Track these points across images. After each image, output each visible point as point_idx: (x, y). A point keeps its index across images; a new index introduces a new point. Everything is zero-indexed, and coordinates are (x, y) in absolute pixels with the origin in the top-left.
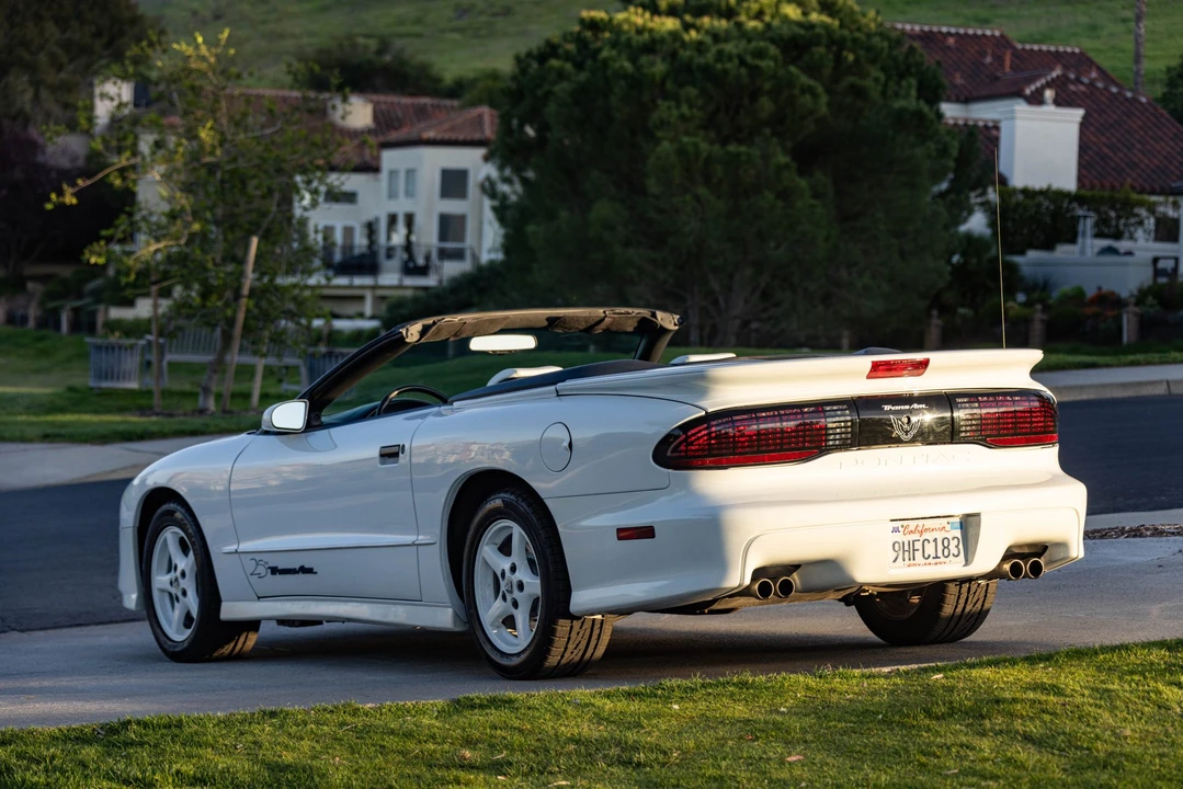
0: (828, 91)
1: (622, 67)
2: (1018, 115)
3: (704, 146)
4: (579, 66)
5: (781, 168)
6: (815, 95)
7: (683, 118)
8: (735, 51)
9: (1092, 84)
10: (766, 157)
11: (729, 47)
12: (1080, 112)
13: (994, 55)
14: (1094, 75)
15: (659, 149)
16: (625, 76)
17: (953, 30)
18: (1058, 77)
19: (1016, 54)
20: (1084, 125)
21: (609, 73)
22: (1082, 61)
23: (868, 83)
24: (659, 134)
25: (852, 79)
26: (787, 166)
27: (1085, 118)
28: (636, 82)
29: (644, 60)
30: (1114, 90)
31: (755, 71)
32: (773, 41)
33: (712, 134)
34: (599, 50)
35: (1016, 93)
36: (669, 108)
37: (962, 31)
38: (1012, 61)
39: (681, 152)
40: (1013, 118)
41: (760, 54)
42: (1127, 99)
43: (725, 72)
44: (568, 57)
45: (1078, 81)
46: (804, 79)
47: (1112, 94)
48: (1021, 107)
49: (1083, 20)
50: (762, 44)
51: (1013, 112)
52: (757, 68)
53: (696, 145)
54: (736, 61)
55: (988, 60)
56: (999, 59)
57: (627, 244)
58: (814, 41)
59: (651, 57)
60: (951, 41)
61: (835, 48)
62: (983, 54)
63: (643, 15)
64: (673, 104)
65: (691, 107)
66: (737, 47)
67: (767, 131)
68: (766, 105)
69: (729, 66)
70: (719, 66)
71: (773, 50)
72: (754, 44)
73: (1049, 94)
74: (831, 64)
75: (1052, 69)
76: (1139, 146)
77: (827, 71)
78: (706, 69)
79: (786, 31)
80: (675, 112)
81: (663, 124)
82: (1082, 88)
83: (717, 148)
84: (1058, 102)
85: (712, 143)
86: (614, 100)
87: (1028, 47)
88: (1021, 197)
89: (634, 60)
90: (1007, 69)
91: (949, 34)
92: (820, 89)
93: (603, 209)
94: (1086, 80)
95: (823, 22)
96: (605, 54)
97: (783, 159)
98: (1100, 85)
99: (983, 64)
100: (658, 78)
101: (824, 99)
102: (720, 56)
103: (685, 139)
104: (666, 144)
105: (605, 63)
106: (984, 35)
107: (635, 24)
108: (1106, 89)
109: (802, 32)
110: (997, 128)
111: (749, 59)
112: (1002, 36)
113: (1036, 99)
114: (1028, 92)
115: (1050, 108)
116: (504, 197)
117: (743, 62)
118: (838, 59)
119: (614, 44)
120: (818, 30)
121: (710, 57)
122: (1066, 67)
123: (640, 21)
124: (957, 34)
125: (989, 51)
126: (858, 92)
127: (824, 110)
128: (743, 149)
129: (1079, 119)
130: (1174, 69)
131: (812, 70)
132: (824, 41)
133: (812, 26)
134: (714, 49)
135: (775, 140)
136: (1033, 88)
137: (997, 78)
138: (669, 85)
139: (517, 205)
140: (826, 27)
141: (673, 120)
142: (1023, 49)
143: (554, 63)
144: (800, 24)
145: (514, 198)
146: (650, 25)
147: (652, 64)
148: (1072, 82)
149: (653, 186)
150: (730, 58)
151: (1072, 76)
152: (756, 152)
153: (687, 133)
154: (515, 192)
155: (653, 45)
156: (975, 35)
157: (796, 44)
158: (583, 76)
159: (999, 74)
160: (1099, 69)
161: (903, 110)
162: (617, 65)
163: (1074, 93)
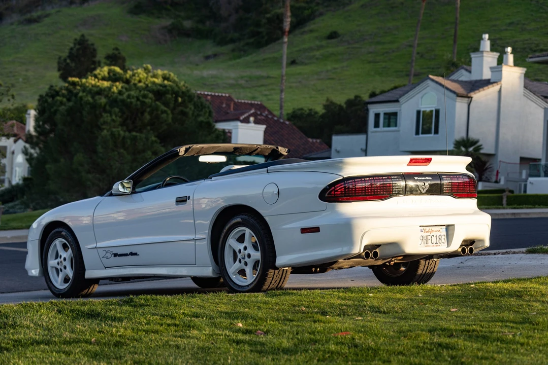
0: (172, 113)
1: (88, 100)
2: (239, 127)
3: (122, 133)
4: (69, 100)
5: (153, 142)
6: (168, 114)
7: (113, 120)
8: (135, 95)
9: (266, 116)
10: (147, 139)
11: (132, 93)
12: (263, 127)
13: (226, 104)
14: (266, 113)
15: (103, 133)
16: (90, 104)
17: (210, 93)
18: (253, 113)
19: (235, 103)
20: (265, 132)
21: (82, 102)
22: (261, 107)
23: (188, 110)
24: (104, 127)
25: (181, 108)
26: (156, 142)
27: (266, 129)
28: (94, 106)
29: (97, 97)
30: (276, 119)
31: (143, 103)
32: (150, 91)
33: (125, 128)
34: (77, 94)
35: (237, 119)
36: (107, 116)
37: (213, 94)
38: (234, 107)
39: (112, 135)
40: (237, 128)
41: (145, 96)
42: (281, 122)
43: (131, 103)
44: (63, 96)
45: (261, 115)
46: (163, 108)
47: (275, 120)
48: (239, 124)
50: (146, 92)
51: (237, 126)
52: (144, 102)
53: (118, 131)
54: (135, 99)
55: (224, 106)
56: (228, 106)
57: (89, 172)
58: (166, 92)
59: (100, 96)
60: (209, 97)
61: (174, 96)
62: (222, 103)
63: (94, 80)
64: (109, 115)
65: (116, 116)
66: (135, 93)
67: (149, 128)
68: (147, 117)
69: (133, 100)
70: (129, 100)
71: (151, 95)
72: (142, 92)
73: (252, 119)
74: (173, 102)
75: (251, 110)
76: (286, 141)
77: (172, 105)
78: (123, 101)
79: (154, 88)
80: (109, 118)
81: (105, 123)
82: (263, 117)
83: (127, 134)
84: (256, 122)
85: (125, 131)
86: (84, 113)
87: (240, 101)
89: (93, 98)
90: (232, 109)
91: (208, 95)
92: (169, 112)
93: (79, 157)
94: (264, 114)
95: (169, 85)
96: (81, 94)
97: (154, 138)
98: (270, 116)
99: (222, 107)
100: (103, 104)
101: (171, 116)
102: (129, 96)
103: (114, 130)
104: (105, 131)
105: (81, 98)
106: (222, 96)
107: (91, 83)
108: (272, 118)
109: (161, 88)
110: (230, 133)
111: (141, 98)
112: (229, 96)
113: (246, 121)
114: (241, 118)
115: (252, 125)
116: (31, 155)
117: (138, 99)
118: (176, 100)
119: (84, 91)
120: (168, 88)
121: (125, 96)
122: (256, 109)
123: (93, 82)
124: (211, 95)
125: (225, 102)
126: (184, 114)
127: (170, 120)
128: (138, 134)
129: (263, 129)
130: (290, 114)
131: (166, 104)
132: (170, 92)
133: (165, 86)
134: (127, 94)
135: (151, 132)
136: (243, 117)
137: (228, 113)
138: (108, 108)
139: (37, 158)
140: (170, 86)
141: (109, 121)
142: (238, 102)
143: (58, 98)
144: (161, 85)
145: (35, 155)
146: (98, 84)
147: (100, 99)
148: (258, 115)
149: (100, 149)
150: (133, 97)
151: (259, 113)
152: (143, 136)
153: (115, 127)
154: (36, 153)
155: (100, 92)
156: (218, 96)
157: (159, 93)
158: (71, 104)
159: (229, 111)
160: (269, 111)
161: (202, 122)
162: (86, 99)
163: (260, 119)
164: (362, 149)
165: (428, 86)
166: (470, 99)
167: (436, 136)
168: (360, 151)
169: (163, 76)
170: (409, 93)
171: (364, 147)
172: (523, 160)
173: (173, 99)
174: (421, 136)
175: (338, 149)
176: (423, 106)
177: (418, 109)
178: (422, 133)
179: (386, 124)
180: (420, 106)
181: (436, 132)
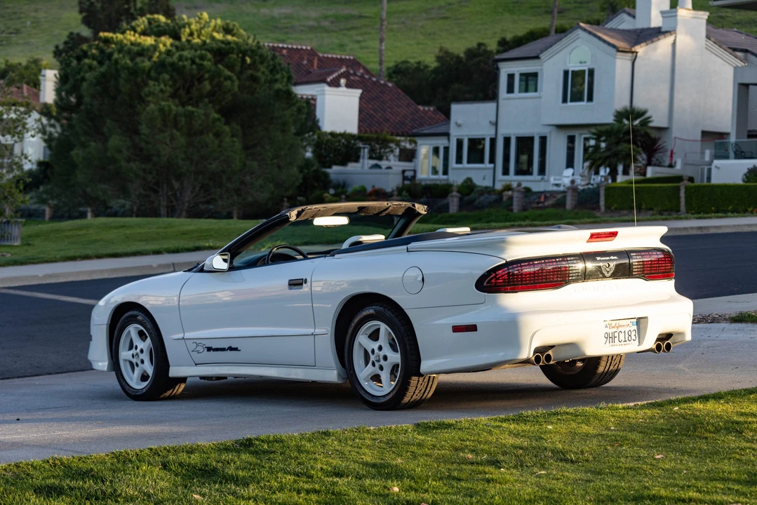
0: (238, 78)
1: (126, 63)
2: (326, 92)
3: (174, 108)
4: (101, 63)
5: (215, 120)
6: (233, 81)
7: (162, 91)
8: (189, 56)
9: (362, 76)
10: (207, 115)
11: (186, 53)
12: (359, 92)
13: (308, 60)
14: (361, 71)
15: (148, 108)
16: (128, 68)
17: (285, 46)
18: (344, 72)
19: (320, 59)
20: (361, 98)
21: (119, 66)
22: (354, 64)
23: (259, 74)
24: (150, 99)
25: (250, 72)
26: (218, 119)
27: (362, 94)
28: (134, 72)
29: (138, 59)
30: (374, 79)
31: (201, 67)
32: (207, 50)
33: (177, 101)
34: (111, 55)
35: (322, 81)
36: (154, 85)
37: (290, 46)
38: (318, 63)
39: (161, 110)
40: (324, 94)
41: (202, 58)
42: (381, 85)
43: (184, 67)
44: (94, 57)
45: (355, 74)
46: (227, 73)
47: (373, 81)
48: (326, 88)
49: (336, 41)
50: (203, 52)
51: (324, 90)
52: (202, 65)
53: (169, 106)
54: (190, 62)
55: (305, 62)
56: (311, 62)
57: (129, 160)
58: (230, 51)
59: (142, 58)
60: (285, 51)
61: (240, 55)
62: (302, 59)
63: (134, 36)
64: (156, 83)
65: (165, 85)
66: (189, 53)
67: (207, 100)
68: (207, 86)
69: (186, 63)
70: (181, 63)
71: (209, 56)
72: (199, 52)
73: (343, 81)
74: (240, 64)
75: (341, 68)
76: (389, 110)
77: (238, 68)
78: (173, 64)
79: (214, 45)
80: (158, 89)
81: (150, 94)
82: (357, 78)
83: (180, 109)
84: (348, 86)
85: (177, 106)
86: (121, 81)
87: (326, 55)
88: (329, 137)
89: (132, 60)
90: (316, 68)
91: (283, 48)
92: (235, 78)
93: (115, 141)
94: (359, 74)
95: (234, 41)
96: (116, 56)
97: (216, 116)
98: (367, 77)
99: (302, 64)
100: (147, 69)
101: (237, 83)
102: (181, 58)
103: (163, 103)
104: (152, 106)
105: (116, 62)
106: (302, 49)
107: (130, 40)
108: (370, 79)
109: (223, 46)
110: (315, 100)
111: (197, 60)
112: (311, 49)
113: (335, 84)
114: (329, 80)
115: (343, 89)
116: (51, 134)
117: (193, 62)
118: (244, 61)
119: (120, 51)
120: (232, 45)
121: (175, 58)
122: (347, 67)
123: (133, 39)
124: (287, 48)
125: (306, 58)
126: (254, 79)
127: (236, 89)
128: (194, 109)
129: (359, 95)
130: (391, 68)
131: (230, 67)
132: (236, 51)
133: (228, 43)
134: (177, 55)
135: (210, 105)
136: (331, 78)
137: (310, 72)
138: (153, 74)
139: (58, 139)
140: (236, 43)
141: (156, 92)
142: (323, 57)
143: (87, 61)
144: (222, 42)
145: (56, 135)
146: (139, 40)
147: (143, 62)
148: (352, 75)
149: (144, 129)
150: (187, 59)
151: (352, 72)
152: (201, 111)
153: (163, 100)
154: (57, 132)
155: (143, 52)
156: (297, 48)
157: (221, 53)
158: (103, 69)
159: (311, 70)
160: (364, 68)
161: (279, 91)
162: (123, 62)
163: (353, 81)
164: (490, 122)
165: (579, 38)
166: (635, 54)
167: (590, 104)
168: (488, 123)
169: (225, 27)
170: (554, 46)
171: (494, 120)
172: (705, 134)
173: (240, 60)
174: (569, 104)
175: (459, 122)
176: (571, 65)
177: (566, 68)
178: (571, 101)
179: (523, 87)
180: (568, 65)
181: (590, 99)
